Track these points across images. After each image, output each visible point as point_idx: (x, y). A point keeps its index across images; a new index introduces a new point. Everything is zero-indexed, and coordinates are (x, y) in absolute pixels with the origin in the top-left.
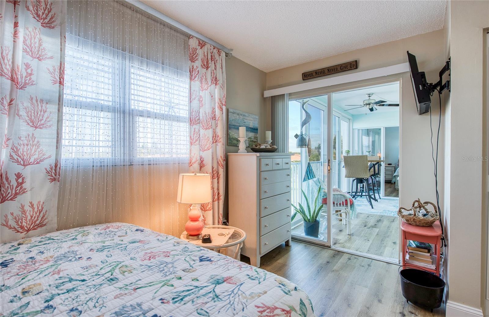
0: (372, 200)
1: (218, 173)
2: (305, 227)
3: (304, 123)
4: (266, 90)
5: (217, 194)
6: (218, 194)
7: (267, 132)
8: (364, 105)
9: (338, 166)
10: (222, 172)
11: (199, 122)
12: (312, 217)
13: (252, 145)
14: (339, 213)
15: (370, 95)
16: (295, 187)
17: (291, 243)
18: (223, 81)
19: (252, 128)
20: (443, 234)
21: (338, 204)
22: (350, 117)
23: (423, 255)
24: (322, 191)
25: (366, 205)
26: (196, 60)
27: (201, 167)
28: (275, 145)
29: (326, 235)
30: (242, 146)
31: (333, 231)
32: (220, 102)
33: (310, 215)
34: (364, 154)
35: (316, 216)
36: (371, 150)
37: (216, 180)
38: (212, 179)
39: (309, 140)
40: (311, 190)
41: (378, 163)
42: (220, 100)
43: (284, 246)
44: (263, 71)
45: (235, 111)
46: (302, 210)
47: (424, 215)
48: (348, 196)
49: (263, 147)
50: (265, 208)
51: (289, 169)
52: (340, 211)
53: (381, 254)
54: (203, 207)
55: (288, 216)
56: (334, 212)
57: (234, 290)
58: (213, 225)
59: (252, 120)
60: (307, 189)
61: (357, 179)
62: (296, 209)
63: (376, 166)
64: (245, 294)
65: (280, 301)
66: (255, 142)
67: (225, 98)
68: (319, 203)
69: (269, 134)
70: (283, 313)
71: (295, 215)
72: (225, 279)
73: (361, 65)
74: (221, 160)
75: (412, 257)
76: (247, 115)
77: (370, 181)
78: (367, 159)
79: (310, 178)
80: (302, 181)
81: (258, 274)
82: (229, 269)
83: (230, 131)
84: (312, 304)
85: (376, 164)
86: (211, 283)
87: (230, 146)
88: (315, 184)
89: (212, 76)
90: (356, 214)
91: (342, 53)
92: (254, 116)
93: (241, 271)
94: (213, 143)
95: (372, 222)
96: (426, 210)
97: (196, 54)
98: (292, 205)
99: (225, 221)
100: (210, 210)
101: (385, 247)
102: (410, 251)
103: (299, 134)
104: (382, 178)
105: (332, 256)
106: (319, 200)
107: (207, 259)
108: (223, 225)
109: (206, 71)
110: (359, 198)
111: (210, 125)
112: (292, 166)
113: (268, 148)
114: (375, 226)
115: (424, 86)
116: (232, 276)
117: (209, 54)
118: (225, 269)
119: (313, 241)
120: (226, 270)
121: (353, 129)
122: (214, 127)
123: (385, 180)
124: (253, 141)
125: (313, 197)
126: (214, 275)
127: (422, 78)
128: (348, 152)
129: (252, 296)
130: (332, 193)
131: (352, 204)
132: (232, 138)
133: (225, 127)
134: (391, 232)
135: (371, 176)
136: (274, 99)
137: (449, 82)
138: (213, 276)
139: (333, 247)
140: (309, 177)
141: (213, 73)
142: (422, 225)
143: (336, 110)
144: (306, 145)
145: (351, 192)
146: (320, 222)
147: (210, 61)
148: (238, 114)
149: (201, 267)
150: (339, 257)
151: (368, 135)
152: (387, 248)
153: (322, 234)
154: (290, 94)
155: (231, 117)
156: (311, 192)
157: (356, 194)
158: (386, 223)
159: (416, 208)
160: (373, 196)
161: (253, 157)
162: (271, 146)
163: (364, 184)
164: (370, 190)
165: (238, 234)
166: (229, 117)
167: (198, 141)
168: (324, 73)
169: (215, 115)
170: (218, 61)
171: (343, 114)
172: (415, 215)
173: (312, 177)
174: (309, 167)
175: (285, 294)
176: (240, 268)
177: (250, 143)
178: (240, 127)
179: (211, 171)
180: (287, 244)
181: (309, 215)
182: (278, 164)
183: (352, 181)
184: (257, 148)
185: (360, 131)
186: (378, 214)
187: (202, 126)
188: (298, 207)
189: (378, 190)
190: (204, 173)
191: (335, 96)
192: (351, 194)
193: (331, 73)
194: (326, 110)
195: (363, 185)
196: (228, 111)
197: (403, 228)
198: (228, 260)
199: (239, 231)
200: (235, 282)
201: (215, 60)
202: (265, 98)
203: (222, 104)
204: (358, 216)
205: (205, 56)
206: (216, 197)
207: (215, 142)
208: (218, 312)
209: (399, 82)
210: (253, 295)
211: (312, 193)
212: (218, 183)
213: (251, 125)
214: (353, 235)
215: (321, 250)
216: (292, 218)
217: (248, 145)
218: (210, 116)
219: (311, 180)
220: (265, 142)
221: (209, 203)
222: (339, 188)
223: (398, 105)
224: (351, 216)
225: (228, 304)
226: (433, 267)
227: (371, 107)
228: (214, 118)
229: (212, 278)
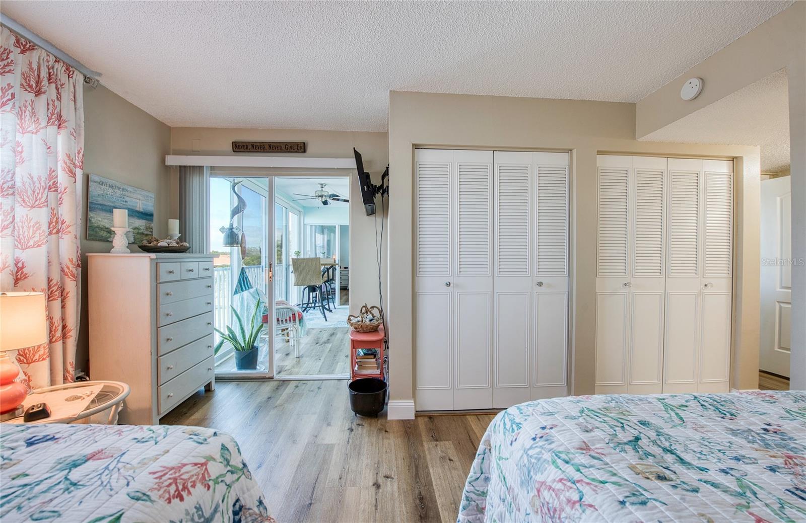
0: (325, 311)
1: (64, 289)
2: (236, 358)
3: (236, 211)
4: (170, 154)
5: (60, 328)
6: (64, 327)
7: (171, 221)
8: (316, 196)
9: (285, 272)
10: (72, 288)
11: (14, 192)
12: (248, 343)
13: (142, 241)
14: (286, 331)
15: (322, 185)
16: (221, 304)
17: (214, 386)
18: (77, 124)
19: (142, 213)
20: (385, 336)
21: (284, 320)
22: (301, 210)
23: (370, 362)
24: (262, 305)
25: (319, 318)
26: (9, 72)
27: (17, 281)
28: (185, 242)
29: (268, 364)
30: (120, 241)
31: (277, 357)
32: (68, 161)
33: (245, 341)
34: (318, 256)
35: (253, 340)
36: (326, 251)
37: (57, 304)
38: (48, 301)
39: (243, 235)
40: (246, 306)
41: (332, 266)
42: (69, 156)
43: (204, 392)
44: (163, 123)
45: (104, 180)
46: (233, 335)
47: (371, 320)
48: (298, 309)
49: (163, 243)
50: (168, 340)
51: (211, 277)
52: (287, 329)
53: (332, 372)
54: (25, 357)
55: (209, 347)
56: (280, 332)
57: (109, 465)
58: (51, 385)
59: (141, 198)
60: (239, 304)
61: (309, 287)
62: (223, 334)
63: (331, 271)
64: (130, 464)
65: (192, 454)
66: (147, 235)
67: (81, 155)
68: (257, 322)
69: (175, 224)
70: (196, 467)
71: (221, 344)
72: (89, 456)
73: (310, 149)
74: (71, 266)
75: (361, 366)
76: (130, 189)
77: (324, 289)
78: (320, 262)
79: (244, 290)
80: (233, 294)
81: (154, 432)
82: (97, 440)
83: (91, 214)
84: (238, 446)
85: (330, 268)
86: (58, 470)
87: (93, 240)
88: (251, 297)
89: (50, 111)
90: (306, 330)
91: (287, 129)
92: (147, 193)
93: (121, 437)
94: (50, 233)
95: (325, 337)
96: (373, 315)
97: (9, 60)
98: (217, 330)
99: (80, 375)
100: (44, 359)
101: (337, 362)
102: (359, 360)
103: (227, 226)
104: (337, 285)
105: (275, 389)
106: (257, 319)
107: (45, 439)
108: (75, 382)
109: (33, 99)
110: (311, 311)
111: (43, 200)
112: (216, 273)
113: (172, 245)
114: (328, 341)
115: (368, 187)
116: (104, 448)
117: (42, 68)
118: (87, 444)
119: (249, 376)
120: (92, 442)
121: (304, 224)
122: (52, 203)
123: (340, 287)
124: (143, 234)
125: (250, 314)
126: (65, 457)
127: (367, 179)
128: (298, 253)
129: (143, 463)
130: (275, 307)
131: (301, 319)
132: (98, 227)
133: (80, 207)
134: (344, 344)
135: (325, 282)
136: (184, 170)
137: (388, 187)
138: (63, 459)
139: (277, 377)
140: (243, 287)
141: (54, 105)
142: (368, 331)
143: (280, 197)
144: (237, 243)
145: (301, 304)
146: (260, 349)
147: (45, 82)
148: (111, 187)
149: (30, 454)
150: (283, 388)
151: (323, 233)
152: (339, 364)
153: (262, 363)
154: (213, 168)
155: (94, 190)
156: (245, 308)
157: (307, 306)
158: (339, 335)
159: (363, 313)
160: (327, 307)
161: (144, 260)
162: (178, 243)
163: (317, 292)
164: (323, 299)
165: (112, 392)
166: (90, 189)
167: (11, 229)
168: (264, 148)
169: (55, 183)
170: (66, 86)
171: (291, 203)
172: (362, 322)
173: (247, 288)
174: (243, 274)
175: (200, 445)
176: (120, 433)
177: (136, 237)
178: (114, 210)
179: (44, 285)
180: (208, 389)
181: (243, 341)
182: (192, 271)
183: (303, 289)
184: (151, 245)
185: (314, 227)
186: (332, 327)
187: (20, 200)
188: (227, 333)
189: (333, 298)
190: (25, 291)
191: (278, 181)
192: (301, 306)
193: (273, 151)
194: (267, 194)
195: (316, 294)
196: (87, 179)
197: (351, 338)
198: (94, 430)
199: (115, 385)
200: (111, 455)
201: (59, 83)
202: (167, 166)
203: (74, 164)
204: (308, 333)
205: (31, 69)
206: (59, 334)
207: (55, 231)
208: (78, 503)
209: (348, 178)
210: (145, 461)
211: (247, 310)
212: (63, 307)
213: (140, 206)
214: (302, 357)
215: (260, 385)
216: (217, 350)
217: (132, 240)
218: (43, 184)
219: (246, 291)
220: (167, 235)
221: (39, 347)
222: (287, 300)
223: (347, 201)
224: (299, 333)
225: (99, 486)
226: (378, 372)
227: (324, 200)
228: (53, 187)
229: (60, 463)
